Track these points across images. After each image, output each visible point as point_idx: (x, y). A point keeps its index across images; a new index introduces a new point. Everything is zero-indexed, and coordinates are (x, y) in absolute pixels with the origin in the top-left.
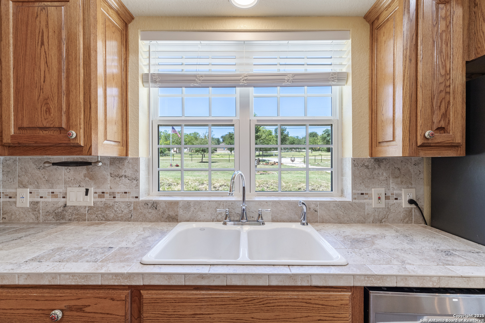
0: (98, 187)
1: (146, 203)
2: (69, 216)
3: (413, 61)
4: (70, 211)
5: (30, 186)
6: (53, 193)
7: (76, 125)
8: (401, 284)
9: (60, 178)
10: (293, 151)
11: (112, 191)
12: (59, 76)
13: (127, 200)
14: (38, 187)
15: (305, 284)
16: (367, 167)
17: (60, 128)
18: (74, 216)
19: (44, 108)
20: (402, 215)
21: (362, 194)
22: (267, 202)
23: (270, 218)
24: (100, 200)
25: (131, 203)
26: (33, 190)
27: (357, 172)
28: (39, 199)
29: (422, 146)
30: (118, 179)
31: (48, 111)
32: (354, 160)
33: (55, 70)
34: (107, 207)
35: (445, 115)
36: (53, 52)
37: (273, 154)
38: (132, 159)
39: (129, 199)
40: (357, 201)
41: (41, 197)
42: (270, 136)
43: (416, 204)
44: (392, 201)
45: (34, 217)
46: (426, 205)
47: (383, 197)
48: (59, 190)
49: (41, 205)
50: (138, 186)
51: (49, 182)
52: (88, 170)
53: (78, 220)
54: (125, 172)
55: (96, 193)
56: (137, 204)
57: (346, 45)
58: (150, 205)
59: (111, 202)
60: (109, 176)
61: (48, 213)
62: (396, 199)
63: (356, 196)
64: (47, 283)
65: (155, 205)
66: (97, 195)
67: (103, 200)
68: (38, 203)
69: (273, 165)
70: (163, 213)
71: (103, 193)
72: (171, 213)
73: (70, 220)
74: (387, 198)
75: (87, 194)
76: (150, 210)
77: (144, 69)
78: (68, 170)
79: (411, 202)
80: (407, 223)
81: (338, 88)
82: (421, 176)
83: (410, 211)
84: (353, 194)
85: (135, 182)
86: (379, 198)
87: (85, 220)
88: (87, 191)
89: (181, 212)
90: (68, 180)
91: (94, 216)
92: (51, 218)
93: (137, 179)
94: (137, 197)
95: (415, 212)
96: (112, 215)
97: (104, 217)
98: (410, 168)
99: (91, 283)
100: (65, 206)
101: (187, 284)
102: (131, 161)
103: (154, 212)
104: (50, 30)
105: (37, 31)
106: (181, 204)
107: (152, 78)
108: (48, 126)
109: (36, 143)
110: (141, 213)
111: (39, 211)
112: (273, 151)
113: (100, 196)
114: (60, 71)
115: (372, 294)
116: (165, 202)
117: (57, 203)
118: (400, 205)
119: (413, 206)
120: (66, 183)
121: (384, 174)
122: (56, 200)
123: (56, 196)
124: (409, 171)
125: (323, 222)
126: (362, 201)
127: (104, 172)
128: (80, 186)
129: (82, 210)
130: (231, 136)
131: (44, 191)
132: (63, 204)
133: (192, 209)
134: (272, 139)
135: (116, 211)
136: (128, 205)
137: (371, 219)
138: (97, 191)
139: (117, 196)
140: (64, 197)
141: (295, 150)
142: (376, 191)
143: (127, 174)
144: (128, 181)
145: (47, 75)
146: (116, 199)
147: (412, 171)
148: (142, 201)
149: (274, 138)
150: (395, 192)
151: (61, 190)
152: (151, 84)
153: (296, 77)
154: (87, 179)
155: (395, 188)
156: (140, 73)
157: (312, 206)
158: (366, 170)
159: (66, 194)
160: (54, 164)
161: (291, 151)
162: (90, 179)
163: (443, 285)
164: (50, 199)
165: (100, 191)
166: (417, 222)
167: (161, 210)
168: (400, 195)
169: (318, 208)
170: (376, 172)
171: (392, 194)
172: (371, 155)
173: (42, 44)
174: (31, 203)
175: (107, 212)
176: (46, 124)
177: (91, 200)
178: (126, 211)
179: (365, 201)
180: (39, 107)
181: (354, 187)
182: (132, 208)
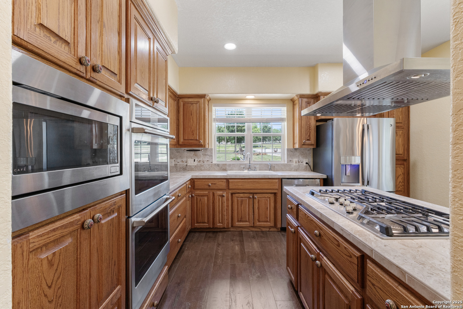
0: (198, 159)
1: (215, 164)
2: (188, 169)
3: (301, 120)
4: (188, 167)
5: (174, 159)
6: (182, 161)
7: (201, 139)
8: (289, 177)
9: (185, 156)
10: (277, 142)
11: (203, 160)
12: (197, 124)
13: (208, 163)
14: (177, 159)
15: (267, 177)
16: (292, 151)
17: (197, 140)
18: (190, 169)
19: (192, 134)
20: (304, 168)
21: (290, 161)
22: (257, 164)
23: (259, 169)
24: (199, 163)
25: (210, 164)
26: (175, 160)
27: (289, 153)
28: (177, 163)
29: (303, 145)
30: (205, 156)
31: (193, 134)
32: (287, 149)
33: (195, 122)
34: (201, 166)
35: (309, 136)
36: (195, 117)
37: (258, 145)
38: (210, 149)
39: (209, 163)
40: (288, 163)
41: (178, 162)
42: (255, 129)
43: (308, 164)
44: (300, 163)
45: (175, 169)
46: (311, 164)
47: (297, 162)
48: (184, 160)
49: (178, 165)
50: (212, 158)
51: (181, 157)
52: (194, 153)
53: (191, 171)
54: (208, 153)
55: (197, 161)
56: (212, 165)
57: (285, 109)
58: (216, 165)
59: (203, 164)
60: (202, 155)
61: (181, 168)
62: (302, 162)
63: (288, 162)
64: (207, 178)
65: (218, 165)
66: (198, 162)
67: (200, 163)
68: (177, 164)
69: (258, 155)
70: (221, 168)
71: (200, 161)
72: (224, 168)
73: (188, 170)
74: (299, 162)
75: (194, 161)
76: (217, 167)
77: (214, 117)
78: (188, 153)
79: (307, 163)
80: (306, 171)
81: (283, 123)
82: (310, 155)
83: (307, 166)
84: (287, 161)
85: (211, 157)
86: (296, 162)
87: (194, 170)
88: (194, 160)
89: (227, 167)
90: (187, 156)
91: (197, 169)
92: (181, 170)
93: (212, 156)
94: (212, 162)
95: (308, 167)
96: (203, 169)
97: (200, 169)
98: (307, 152)
99: (217, 178)
100: (187, 165)
101: (240, 178)
102: (210, 150)
103: (218, 167)
104: (194, 111)
105: (190, 111)
106: (227, 165)
107: (216, 120)
108: (193, 139)
109: (189, 144)
110: (214, 168)
111: (177, 167)
112: (258, 142)
113: (199, 162)
114: (197, 123)
115: (283, 180)
116: (222, 164)
117: (184, 164)
118: (303, 164)
119: (307, 165)
120: (187, 157)
121: (298, 154)
122: (183, 163)
123: (183, 162)
124: (306, 153)
125: (277, 171)
126: (290, 163)
127: (200, 154)
128: (192, 158)
129: (193, 167)
130: (219, 129)
131: (179, 160)
132: (186, 165)
133: (231, 166)
134: (257, 132)
135: (204, 167)
136: (209, 165)
137: (293, 169)
138: (198, 160)
139: (205, 162)
140: (186, 162)
141: (279, 142)
142: (295, 160)
143: (208, 154)
144: (209, 157)
145: (193, 124)
146: (204, 163)
147: (307, 153)
148: (214, 164)
149: (259, 131)
150: (302, 160)
151: (185, 160)
152: (216, 122)
153: (268, 120)
154: (194, 156)
155: (302, 159)
156: (213, 118)
157: (273, 165)
158: (292, 153)
159: (187, 161)
160: (187, 151)
161: (275, 142)
162: (195, 156)
163: (298, 177)
164: (181, 163)
165: (199, 160)
166: (309, 171)
167: (221, 167)
168: (303, 161)
169: (275, 166)
170: (295, 153)
171: (301, 161)
172: (293, 147)
173: (192, 115)
174: (175, 164)
175: (201, 168)
176: (192, 138)
177: (196, 163)
178: (208, 167)
179: (291, 163)
180: (190, 133)
181: (287, 159)
182: (210, 166)
